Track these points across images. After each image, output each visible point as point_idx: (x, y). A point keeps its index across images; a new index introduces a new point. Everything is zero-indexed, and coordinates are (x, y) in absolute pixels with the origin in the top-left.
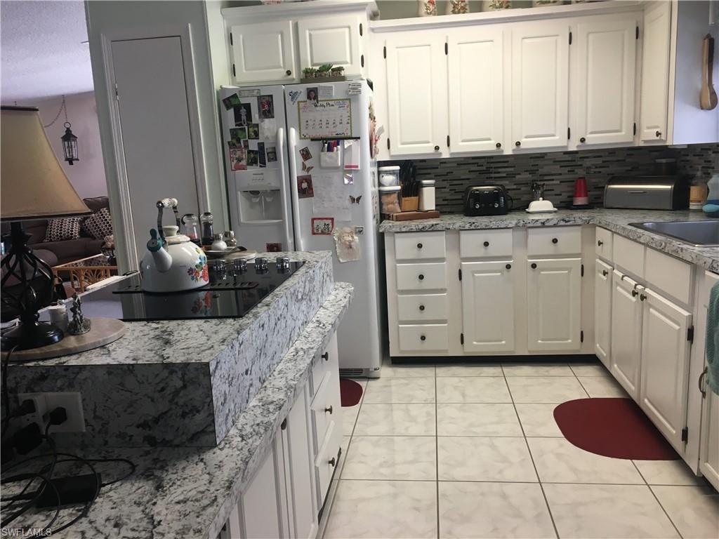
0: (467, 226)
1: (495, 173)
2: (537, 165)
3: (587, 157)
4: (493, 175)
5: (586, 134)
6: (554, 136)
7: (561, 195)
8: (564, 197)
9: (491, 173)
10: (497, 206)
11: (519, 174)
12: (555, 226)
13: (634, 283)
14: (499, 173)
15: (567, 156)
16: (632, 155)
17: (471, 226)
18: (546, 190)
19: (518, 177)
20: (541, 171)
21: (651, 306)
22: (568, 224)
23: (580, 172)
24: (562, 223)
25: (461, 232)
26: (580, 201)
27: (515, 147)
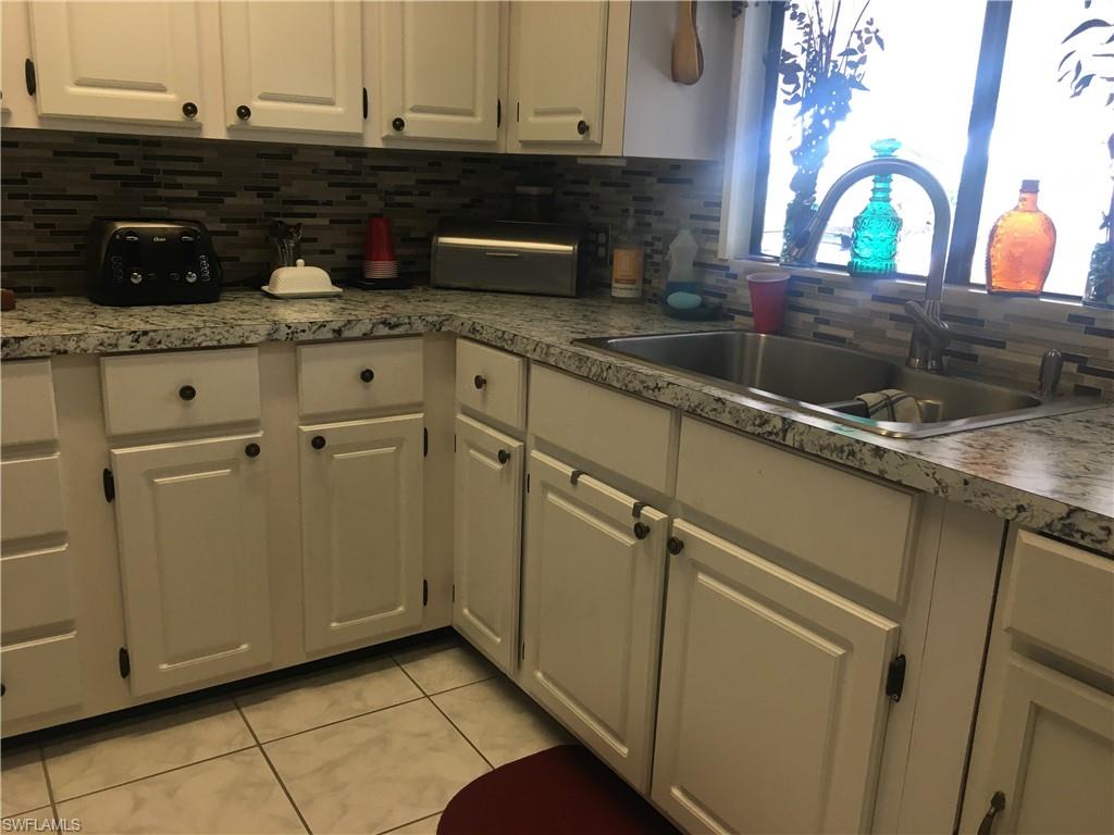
0: (125, 344)
1: (169, 186)
2: (276, 176)
3: (384, 168)
4: (162, 192)
5: (403, 109)
6: (331, 103)
7: (332, 252)
8: (340, 257)
9: (158, 185)
10: (192, 278)
11: (234, 195)
12: (366, 337)
13: (630, 502)
14: (180, 186)
15: (343, 159)
16: (472, 172)
17: (137, 341)
18: (304, 240)
19: (228, 201)
20: (287, 191)
21: (697, 567)
22: (396, 332)
23: (373, 203)
24: (384, 330)
25: (106, 361)
26: (382, 269)
27: (234, 119)
